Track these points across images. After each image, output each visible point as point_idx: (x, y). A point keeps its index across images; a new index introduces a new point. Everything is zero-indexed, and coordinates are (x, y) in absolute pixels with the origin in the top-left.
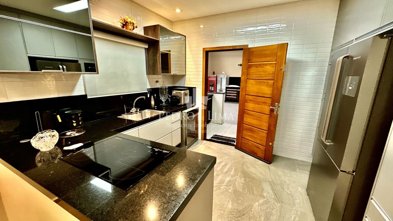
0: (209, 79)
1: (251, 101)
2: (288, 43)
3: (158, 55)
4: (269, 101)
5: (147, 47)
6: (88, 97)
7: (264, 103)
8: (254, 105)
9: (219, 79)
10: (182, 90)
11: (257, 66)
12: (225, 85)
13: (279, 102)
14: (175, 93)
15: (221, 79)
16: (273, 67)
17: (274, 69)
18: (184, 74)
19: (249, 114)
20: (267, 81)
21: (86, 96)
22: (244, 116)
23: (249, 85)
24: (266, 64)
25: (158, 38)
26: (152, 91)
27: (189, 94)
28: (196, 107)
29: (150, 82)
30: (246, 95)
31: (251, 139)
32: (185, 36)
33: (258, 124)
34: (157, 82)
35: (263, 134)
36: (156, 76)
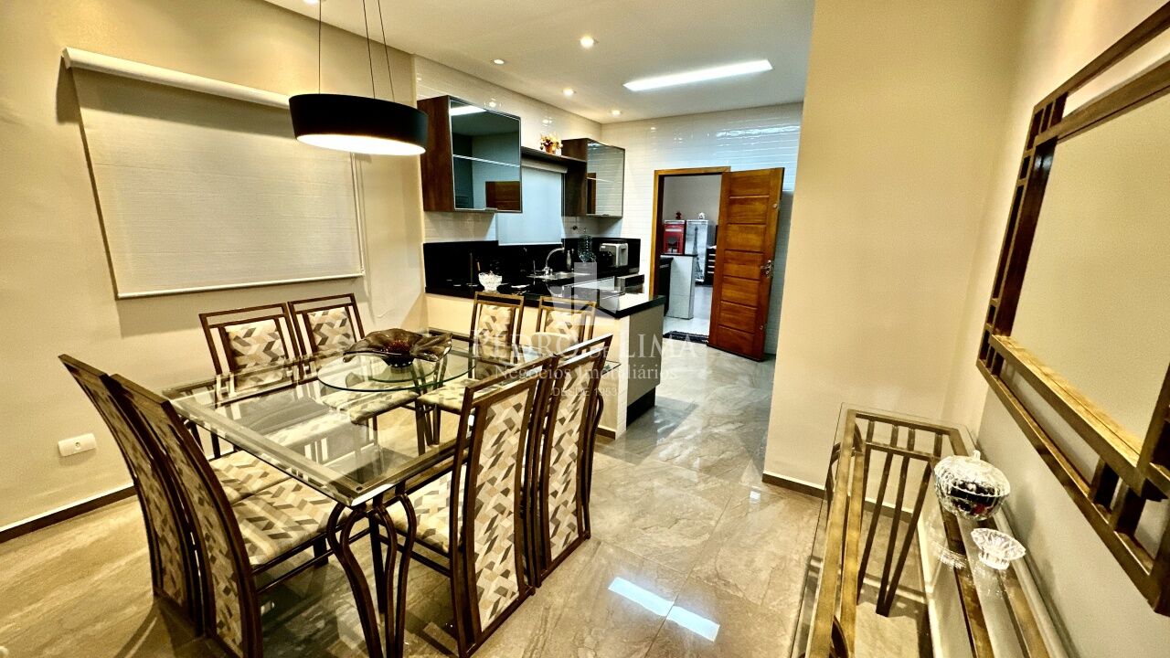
0: (667, 230)
1: (733, 259)
2: (784, 169)
3: (583, 185)
4: (759, 257)
5: (566, 172)
6: (500, 244)
7: (752, 261)
8: (737, 266)
9: (690, 231)
10: (616, 242)
11: (742, 202)
12: (705, 245)
13: (773, 259)
14: (605, 247)
15: (696, 229)
16: (764, 203)
17: (765, 207)
18: (620, 215)
19: (731, 283)
20: (755, 226)
21: (497, 242)
23: (730, 233)
24: (756, 199)
25: (585, 158)
26: (569, 243)
27: (627, 251)
28: (640, 274)
29: (566, 228)
30: (726, 250)
31: (733, 326)
32: (624, 150)
33: (743, 297)
34: (575, 228)
35: (750, 314)
36: (573, 219)
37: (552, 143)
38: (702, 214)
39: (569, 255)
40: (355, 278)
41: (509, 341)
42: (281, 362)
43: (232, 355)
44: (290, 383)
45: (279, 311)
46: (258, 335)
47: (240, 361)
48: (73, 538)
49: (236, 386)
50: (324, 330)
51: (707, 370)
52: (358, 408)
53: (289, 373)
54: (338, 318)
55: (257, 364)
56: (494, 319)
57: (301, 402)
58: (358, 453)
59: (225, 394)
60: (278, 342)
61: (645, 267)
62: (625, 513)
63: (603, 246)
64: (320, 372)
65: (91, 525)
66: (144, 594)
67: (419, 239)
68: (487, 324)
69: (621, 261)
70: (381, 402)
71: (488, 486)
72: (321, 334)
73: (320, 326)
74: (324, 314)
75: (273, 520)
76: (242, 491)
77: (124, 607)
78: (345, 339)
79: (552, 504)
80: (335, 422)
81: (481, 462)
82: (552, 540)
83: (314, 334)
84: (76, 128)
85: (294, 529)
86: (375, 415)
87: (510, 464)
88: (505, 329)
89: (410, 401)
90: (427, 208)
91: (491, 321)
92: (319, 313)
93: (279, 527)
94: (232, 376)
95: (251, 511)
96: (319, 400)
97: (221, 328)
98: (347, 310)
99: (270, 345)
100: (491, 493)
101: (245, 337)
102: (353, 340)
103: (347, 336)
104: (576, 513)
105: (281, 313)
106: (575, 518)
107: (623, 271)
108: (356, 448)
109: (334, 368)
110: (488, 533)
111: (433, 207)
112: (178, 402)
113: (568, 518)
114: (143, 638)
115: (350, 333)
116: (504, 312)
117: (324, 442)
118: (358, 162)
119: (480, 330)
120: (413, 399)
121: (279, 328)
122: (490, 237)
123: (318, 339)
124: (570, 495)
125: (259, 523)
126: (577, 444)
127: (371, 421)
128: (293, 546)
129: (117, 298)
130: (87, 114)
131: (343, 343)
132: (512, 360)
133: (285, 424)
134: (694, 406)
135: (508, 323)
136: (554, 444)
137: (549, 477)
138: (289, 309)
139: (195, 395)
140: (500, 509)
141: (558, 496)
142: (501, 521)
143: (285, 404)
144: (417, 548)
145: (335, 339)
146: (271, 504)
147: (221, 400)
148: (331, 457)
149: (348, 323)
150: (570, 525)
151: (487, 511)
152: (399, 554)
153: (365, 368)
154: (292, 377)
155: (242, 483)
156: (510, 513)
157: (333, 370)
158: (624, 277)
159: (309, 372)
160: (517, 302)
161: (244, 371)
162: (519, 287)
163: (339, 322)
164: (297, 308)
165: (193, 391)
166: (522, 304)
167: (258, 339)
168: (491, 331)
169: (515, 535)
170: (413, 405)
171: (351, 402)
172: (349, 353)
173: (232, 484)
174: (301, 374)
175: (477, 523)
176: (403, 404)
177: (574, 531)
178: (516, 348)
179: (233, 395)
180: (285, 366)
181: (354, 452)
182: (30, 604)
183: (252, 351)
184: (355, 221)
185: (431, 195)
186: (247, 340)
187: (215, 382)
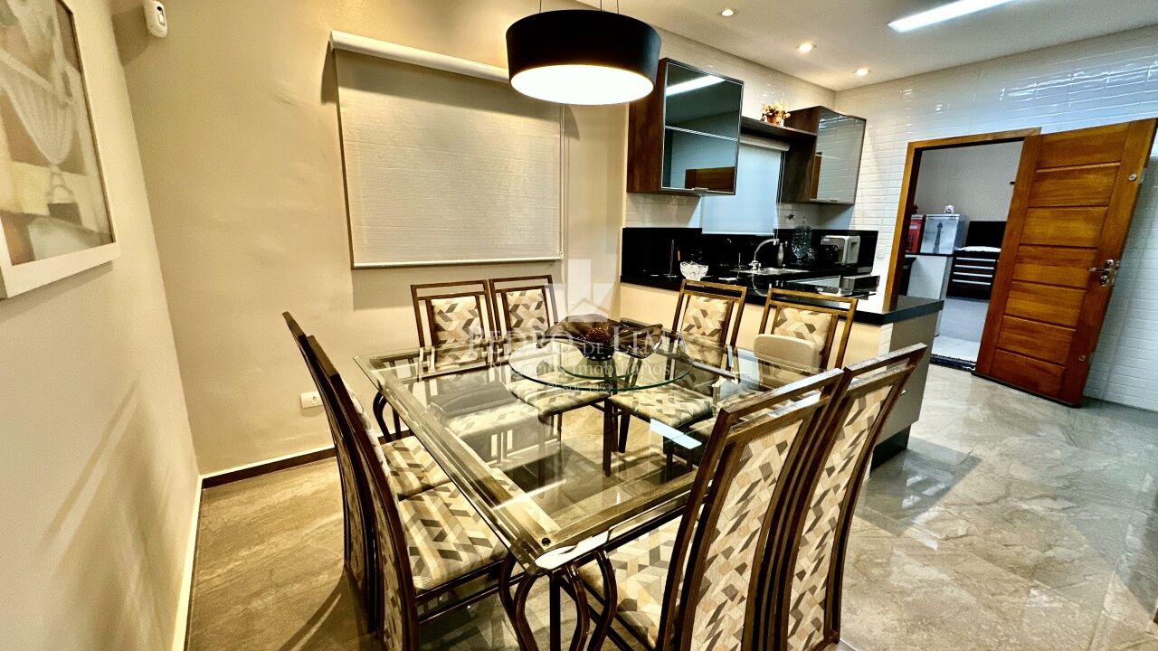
1: (1034, 258)
3: (809, 164)
4: (1088, 256)
5: (787, 150)
6: (704, 232)
7: (1072, 261)
8: (1040, 268)
10: (844, 235)
11: (1060, 176)
13: (1118, 257)
14: (828, 240)
15: (940, 226)
16: (1108, 175)
17: (1112, 180)
18: (852, 201)
19: (1027, 291)
20: (1085, 209)
21: (700, 229)
22: (1010, 295)
23: (1032, 221)
24: (1089, 171)
25: (813, 132)
26: (782, 234)
27: (858, 245)
28: (873, 274)
29: (780, 216)
30: (1020, 245)
31: (1024, 351)
32: (865, 120)
33: (1050, 312)
34: (791, 217)
35: (1061, 336)
36: (789, 206)
37: (777, 112)
38: (950, 207)
39: (781, 248)
40: (553, 261)
41: (722, 341)
42: (478, 341)
43: (435, 329)
44: (483, 364)
45: (480, 288)
46: (460, 311)
47: (442, 335)
48: (302, 484)
49: (436, 361)
50: (520, 311)
51: (982, 409)
52: (546, 400)
53: (484, 354)
54: (534, 300)
55: (455, 341)
56: (705, 313)
57: (490, 386)
58: (542, 446)
59: (426, 369)
60: (477, 320)
61: (882, 267)
62: (890, 615)
63: (826, 239)
64: (512, 357)
65: (315, 474)
66: (336, 563)
67: (620, 222)
68: (696, 319)
69: (849, 257)
70: (570, 397)
71: (721, 559)
72: (517, 316)
73: (516, 306)
74: (521, 295)
75: (447, 529)
76: (422, 481)
77: (318, 573)
78: (539, 323)
79: (796, 588)
80: (522, 414)
81: (719, 526)
82: (790, 641)
83: (511, 315)
84: (334, 106)
85: (466, 548)
86: (560, 411)
87: (753, 530)
88: (718, 326)
89: (600, 400)
90: (630, 189)
91: (700, 316)
92: (517, 294)
93: (451, 543)
94: (433, 350)
95: (427, 511)
96: (509, 386)
97: (428, 300)
98: (544, 292)
99: (469, 322)
100: (722, 571)
101: (447, 312)
102: (546, 324)
103: (541, 320)
104: (824, 604)
105: (482, 290)
106: (822, 612)
107: (851, 270)
108: (540, 441)
109: (527, 353)
110: (711, 626)
111: (637, 188)
112: (381, 373)
113: (814, 609)
114: (323, 619)
115: (545, 317)
116: (719, 305)
117: (510, 433)
118: (566, 139)
119: (685, 326)
120: (605, 399)
121: (478, 307)
122: (693, 224)
123: (514, 321)
124: (820, 580)
125: (432, 528)
126: (841, 505)
127: (556, 417)
128: (464, 571)
129: (353, 268)
130: (343, 93)
131: (536, 328)
132: (724, 366)
133: (476, 408)
134: (972, 462)
135: (722, 319)
136: (812, 505)
137: (798, 550)
138: (489, 290)
139: (397, 367)
140: (731, 592)
141: (805, 579)
142: (730, 610)
143: (478, 386)
144: (615, 625)
145: (530, 322)
146: (447, 505)
147: (422, 375)
148: (515, 448)
149: (543, 306)
150: (815, 622)
151: (714, 595)
152: (593, 626)
153: (556, 357)
154: (486, 358)
155: (426, 471)
156: (743, 599)
157: (525, 357)
158: (854, 278)
159: (502, 354)
160: (738, 294)
161: (444, 347)
162: (728, 279)
163: (535, 304)
164: (498, 286)
165: (396, 362)
166: (743, 297)
167: (459, 316)
168: (699, 327)
169: (744, 630)
170: (602, 404)
171: (540, 392)
172: (544, 338)
173: (416, 470)
174: (495, 357)
175: (699, 611)
176: (593, 402)
177: (818, 630)
178: (730, 350)
179: (432, 372)
180: (481, 346)
181: (537, 446)
182: (257, 545)
183: (452, 326)
184: (558, 201)
185: (637, 173)
186: (449, 315)
187: (418, 355)
